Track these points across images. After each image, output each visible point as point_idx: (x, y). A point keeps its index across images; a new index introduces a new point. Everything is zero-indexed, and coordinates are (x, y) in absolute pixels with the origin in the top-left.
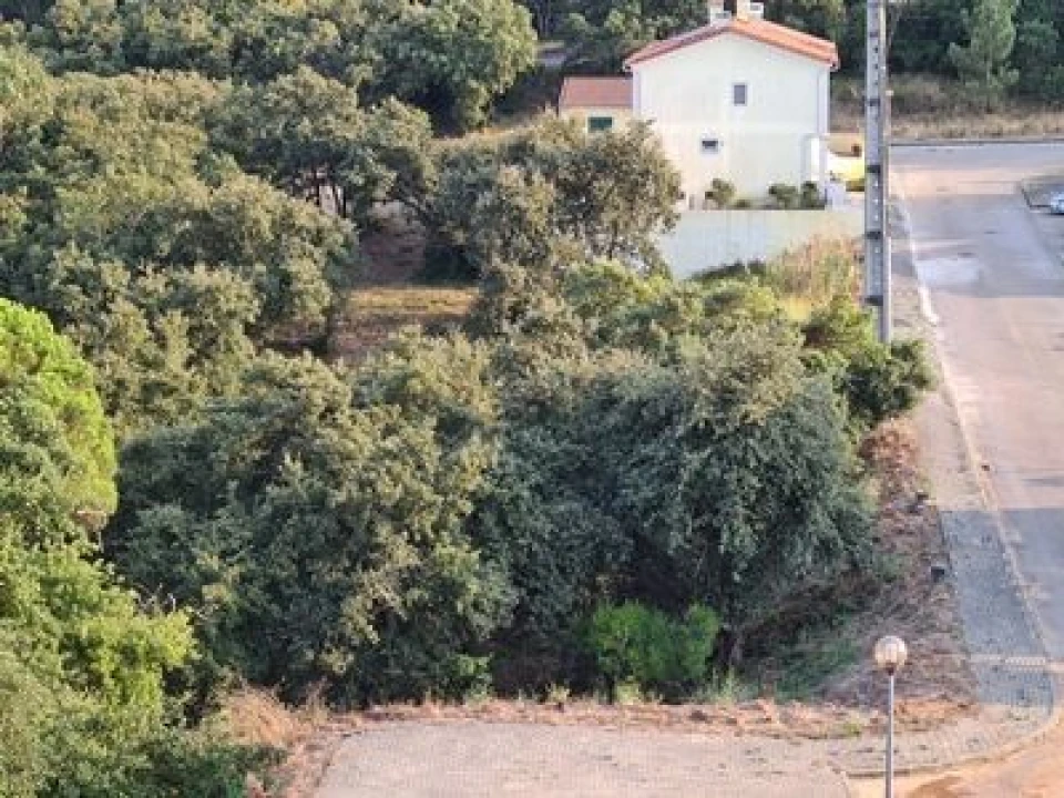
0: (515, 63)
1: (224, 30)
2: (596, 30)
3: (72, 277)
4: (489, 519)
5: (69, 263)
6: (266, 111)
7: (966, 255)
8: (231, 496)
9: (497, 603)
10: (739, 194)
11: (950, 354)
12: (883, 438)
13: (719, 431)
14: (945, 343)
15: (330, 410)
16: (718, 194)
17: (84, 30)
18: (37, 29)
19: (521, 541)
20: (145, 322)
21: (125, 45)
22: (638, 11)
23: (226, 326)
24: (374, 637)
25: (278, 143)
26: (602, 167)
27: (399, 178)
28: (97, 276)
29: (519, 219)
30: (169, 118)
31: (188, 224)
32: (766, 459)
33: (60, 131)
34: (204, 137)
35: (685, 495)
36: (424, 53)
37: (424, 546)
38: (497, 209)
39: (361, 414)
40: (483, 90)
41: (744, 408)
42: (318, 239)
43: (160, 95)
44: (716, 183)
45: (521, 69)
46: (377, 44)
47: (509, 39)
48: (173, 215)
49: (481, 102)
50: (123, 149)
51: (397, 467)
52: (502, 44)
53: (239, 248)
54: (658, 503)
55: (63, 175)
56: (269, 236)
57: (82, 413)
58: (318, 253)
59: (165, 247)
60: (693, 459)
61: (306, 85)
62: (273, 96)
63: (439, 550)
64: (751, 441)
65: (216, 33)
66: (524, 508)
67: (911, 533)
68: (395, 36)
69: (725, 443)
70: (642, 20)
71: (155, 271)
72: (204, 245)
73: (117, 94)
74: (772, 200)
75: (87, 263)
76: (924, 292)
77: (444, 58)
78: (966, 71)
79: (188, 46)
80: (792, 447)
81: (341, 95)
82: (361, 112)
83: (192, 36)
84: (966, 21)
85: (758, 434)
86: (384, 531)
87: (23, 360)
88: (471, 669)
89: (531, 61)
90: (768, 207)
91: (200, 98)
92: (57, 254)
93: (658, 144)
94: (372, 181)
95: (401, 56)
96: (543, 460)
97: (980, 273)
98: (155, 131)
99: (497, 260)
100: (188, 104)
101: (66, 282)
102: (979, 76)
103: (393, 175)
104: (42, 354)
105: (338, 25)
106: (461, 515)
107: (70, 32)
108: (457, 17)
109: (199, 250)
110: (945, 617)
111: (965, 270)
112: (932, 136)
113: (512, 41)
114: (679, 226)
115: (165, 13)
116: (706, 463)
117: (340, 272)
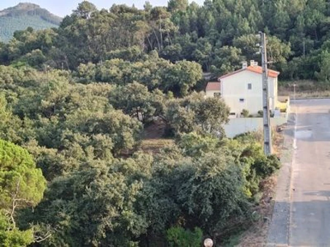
0: (196, 79)
1: (121, 71)
2: (218, 69)
3: (67, 137)
4: (141, 204)
5: (66, 134)
6: (124, 93)
7: (310, 130)
8: (75, 197)
9: (141, 227)
10: (250, 113)
11: (297, 158)
12: (268, 181)
13: (202, 180)
14: (296, 154)
15: (102, 173)
16: (244, 113)
17: (86, 72)
18: (74, 72)
19: (150, 210)
20: (82, 149)
21: (96, 76)
22: (230, 64)
23: (104, 150)
24: (104, 236)
25: (126, 101)
26: (208, 107)
27: (156, 110)
28: (73, 137)
29: (184, 121)
30: (99, 95)
31: (97, 123)
32: (215, 188)
33: (70, 99)
34: (107, 100)
35: (192, 197)
36: (172, 76)
37: (120, 210)
38: (178, 119)
39: (111, 175)
40: (188, 86)
41: (209, 173)
42: (132, 127)
43: (96, 89)
44: (244, 111)
45: (198, 80)
46: (160, 74)
47: (194, 72)
48: (93, 121)
49: (188, 89)
50: (85, 103)
51: (113, 189)
52: (192, 74)
53: (111, 129)
54: (187, 199)
55: (69, 111)
56: (119, 126)
57: (31, 175)
58: (131, 130)
59: (91, 129)
60: (195, 187)
61: (134, 86)
62: (126, 89)
63: (124, 212)
64: (211, 183)
65: (118, 72)
66: (151, 201)
67: (266, 208)
68: (165, 72)
69: (204, 183)
70: (230, 66)
71: (87, 135)
72: (102, 128)
73: (86, 89)
74: (259, 115)
75: (71, 133)
76: (295, 140)
77: (177, 78)
78: (320, 79)
79: (111, 76)
80: (223, 184)
81: (143, 88)
82: (149, 93)
83: (112, 73)
84: (319, 65)
85: (213, 181)
86: (108, 207)
87: (16, 161)
88: (133, 245)
89: (200, 78)
90: (258, 117)
91: (108, 90)
92: (63, 131)
93: (223, 100)
94: (149, 111)
95: (166, 77)
96: (159, 187)
97: (312, 135)
98: (94, 99)
99: (179, 132)
100: (104, 91)
101: (65, 139)
102: (324, 80)
103: (155, 109)
104: (22, 159)
105: (150, 70)
106: (133, 202)
107: (82, 72)
108: (181, 67)
109: (101, 130)
110: (265, 232)
111: (308, 134)
112: (309, 97)
113: (195, 73)
114: (230, 122)
115: (106, 67)
116: (198, 189)
117: (139, 136)
